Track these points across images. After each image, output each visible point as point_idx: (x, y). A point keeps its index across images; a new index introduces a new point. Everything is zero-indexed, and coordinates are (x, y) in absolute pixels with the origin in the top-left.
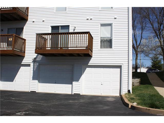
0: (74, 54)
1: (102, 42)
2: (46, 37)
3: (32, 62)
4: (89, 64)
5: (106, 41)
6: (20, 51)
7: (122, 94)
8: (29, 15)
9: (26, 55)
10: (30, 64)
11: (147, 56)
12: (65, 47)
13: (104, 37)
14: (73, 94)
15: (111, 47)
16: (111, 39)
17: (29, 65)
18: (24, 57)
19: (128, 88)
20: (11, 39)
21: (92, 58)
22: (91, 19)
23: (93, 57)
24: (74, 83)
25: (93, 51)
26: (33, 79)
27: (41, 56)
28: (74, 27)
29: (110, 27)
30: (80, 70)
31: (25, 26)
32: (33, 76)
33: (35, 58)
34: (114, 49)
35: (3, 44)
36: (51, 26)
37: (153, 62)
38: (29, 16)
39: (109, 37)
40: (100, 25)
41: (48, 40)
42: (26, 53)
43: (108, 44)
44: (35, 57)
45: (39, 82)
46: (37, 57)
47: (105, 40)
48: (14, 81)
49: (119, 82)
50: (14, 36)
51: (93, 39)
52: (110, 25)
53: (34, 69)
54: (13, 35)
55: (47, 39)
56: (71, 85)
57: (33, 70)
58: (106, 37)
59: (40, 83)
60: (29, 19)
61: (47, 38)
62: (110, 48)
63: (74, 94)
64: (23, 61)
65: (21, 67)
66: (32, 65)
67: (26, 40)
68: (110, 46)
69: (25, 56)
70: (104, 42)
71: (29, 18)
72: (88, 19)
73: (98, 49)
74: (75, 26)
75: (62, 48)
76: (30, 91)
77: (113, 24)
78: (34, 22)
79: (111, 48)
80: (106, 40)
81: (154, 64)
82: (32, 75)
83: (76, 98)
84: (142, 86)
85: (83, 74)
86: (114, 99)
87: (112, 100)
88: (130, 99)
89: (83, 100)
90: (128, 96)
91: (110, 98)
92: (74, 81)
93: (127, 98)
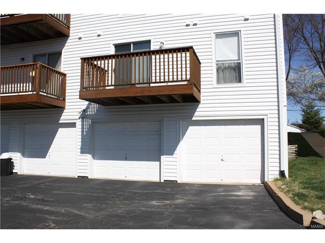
0: (159, 97)
1: (220, 71)
2: (101, 64)
3: (79, 118)
4: (194, 119)
5: (227, 69)
6: (56, 97)
7: (266, 180)
8: (71, 26)
9: (67, 104)
10: (75, 123)
11: (299, 102)
12: (141, 82)
13: (223, 61)
14: (162, 181)
15: (239, 79)
16: (240, 63)
17: (73, 125)
18: (63, 108)
19: (280, 167)
20: (34, 72)
21: (200, 106)
22: (195, 25)
23: (202, 102)
24: (163, 158)
25: (202, 91)
26: (82, 152)
27: (96, 106)
28: (159, 43)
29: (236, 38)
30: (177, 131)
31: (65, 48)
32: (82, 145)
33: (84, 110)
34: (246, 85)
35: (25, 85)
36: (114, 45)
38: (71, 29)
39: (234, 60)
40: (214, 35)
41: (108, 74)
42: (67, 101)
43: (233, 74)
44: (84, 107)
45: (94, 157)
46: (88, 108)
47: (227, 65)
48: (47, 156)
49: (259, 155)
50: (38, 66)
51: (201, 65)
52: (236, 34)
53: (83, 132)
54: (36, 64)
55: (106, 71)
56: (159, 163)
57: (80, 133)
58: (228, 61)
59: (97, 159)
60: (71, 35)
61: (106, 69)
62: (237, 82)
63: (165, 181)
64: (62, 118)
65: (60, 129)
66: (79, 123)
67: (67, 76)
68: (236, 79)
69: (66, 107)
70: (225, 71)
71: (71, 32)
72: (188, 25)
73: (211, 86)
74: (161, 40)
75: (134, 85)
76: (76, 177)
77: (243, 33)
78: (82, 40)
79: (240, 81)
80: (229, 66)
81: (307, 117)
82: (80, 144)
83: (168, 191)
84: (301, 159)
85: (182, 139)
86: (252, 194)
87: (249, 196)
88: (296, 198)
89: (183, 199)
90: (285, 186)
91: (242, 191)
92: (163, 155)
93: (284, 193)
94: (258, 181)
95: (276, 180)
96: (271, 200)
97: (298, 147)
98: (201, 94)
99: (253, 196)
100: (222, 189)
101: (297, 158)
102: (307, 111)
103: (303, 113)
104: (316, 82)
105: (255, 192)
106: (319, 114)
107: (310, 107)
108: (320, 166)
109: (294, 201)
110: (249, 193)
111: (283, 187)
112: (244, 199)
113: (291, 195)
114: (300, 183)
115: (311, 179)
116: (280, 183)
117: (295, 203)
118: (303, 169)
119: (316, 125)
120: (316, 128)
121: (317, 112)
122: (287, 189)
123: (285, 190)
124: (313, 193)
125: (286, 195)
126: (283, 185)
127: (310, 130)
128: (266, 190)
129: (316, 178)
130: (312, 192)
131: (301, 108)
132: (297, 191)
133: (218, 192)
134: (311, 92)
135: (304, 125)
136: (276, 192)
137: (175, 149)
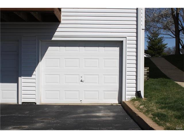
4: (53, 39)
7: (123, 100)
14: (20, 103)
19: (136, 88)
21: (60, 26)
24: (21, 79)
25: (62, 10)
30: (35, 52)
37: (149, 42)
49: (117, 76)
56: (16, 84)
63: (23, 103)
81: (152, 44)
83: (26, 114)
84: (152, 80)
85: (41, 60)
86: (112, 114)
87: (109, 117)
88: (157, 118)
89: (43, 122)
90: (143, 106)
91: (102, 111)
92: (21, 77)
93: (144, 113)
94: (116, 101)
95: (133, 100)
96: (132, 121)
97: (149, 70)
98: (62, 13)
99: (113, 117)
100: (82, 110)
101: (148, 79)
102: (152, 38)
103: (149, 41)
104: (162, 13)
105: (114, 112)
106: (162, 42)
107: (155, 35)
108: (170, 87)
109: (155, 121)
110: (108, 113)
111: (141, 107)
112: (105, 120)
113: (150, 115)
114: (157, 103)
115: (165, 99)
116: (137, 103)
117: (158, 124)
118: (155, 89)
119: (159, 51)
120: (159, 53)
121: (160, 40)
122: (146, 109)
123: (144, 111)
124: (171, 113)
125: (146, 115)
126: (141, 105)
127: (154, 55)
128: (125, 110)
129: (169, 98)
130: (170, 111)
131: (148, 36)
132: (156, 111)
133: (79, 114)
134: (158, 22)
135: (149, 51)
136: (135, 112)
137: (34, 70)
